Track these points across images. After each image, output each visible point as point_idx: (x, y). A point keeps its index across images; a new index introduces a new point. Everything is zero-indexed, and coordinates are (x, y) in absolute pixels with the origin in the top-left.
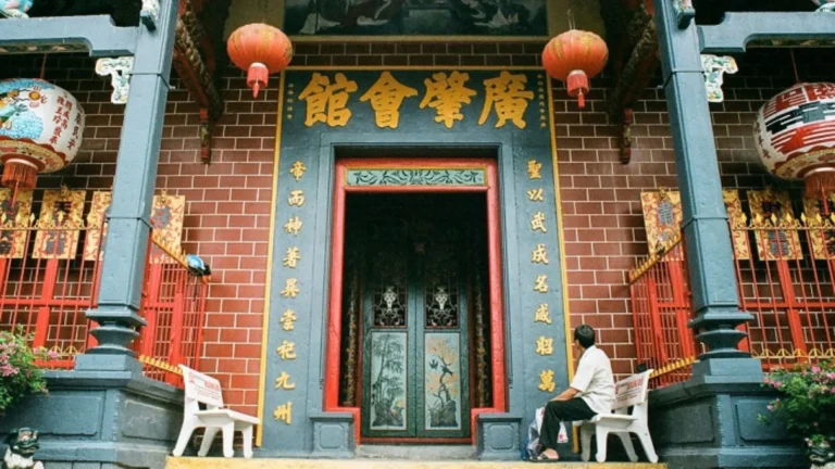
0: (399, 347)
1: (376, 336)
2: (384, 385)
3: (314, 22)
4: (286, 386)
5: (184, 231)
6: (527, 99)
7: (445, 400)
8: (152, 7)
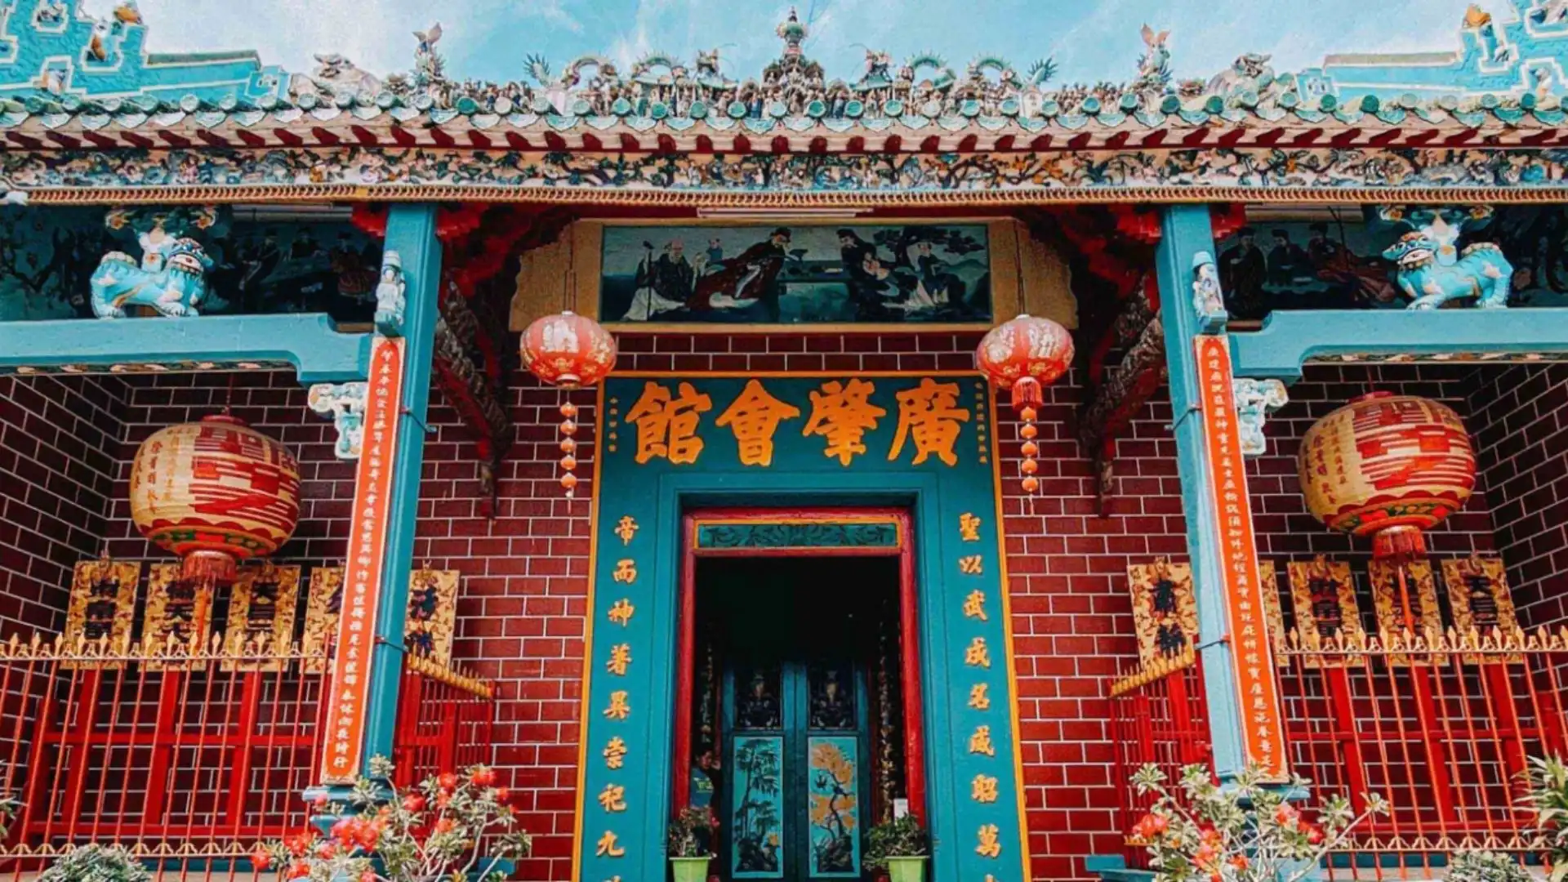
0: (771, 758)
1: (739, 742)
2: (751, 812)
3: (646, 303)
4: (612, 853)
5: (458, 622)
6: (959, 422)
7: (837, 834)
8: (393, 307)
